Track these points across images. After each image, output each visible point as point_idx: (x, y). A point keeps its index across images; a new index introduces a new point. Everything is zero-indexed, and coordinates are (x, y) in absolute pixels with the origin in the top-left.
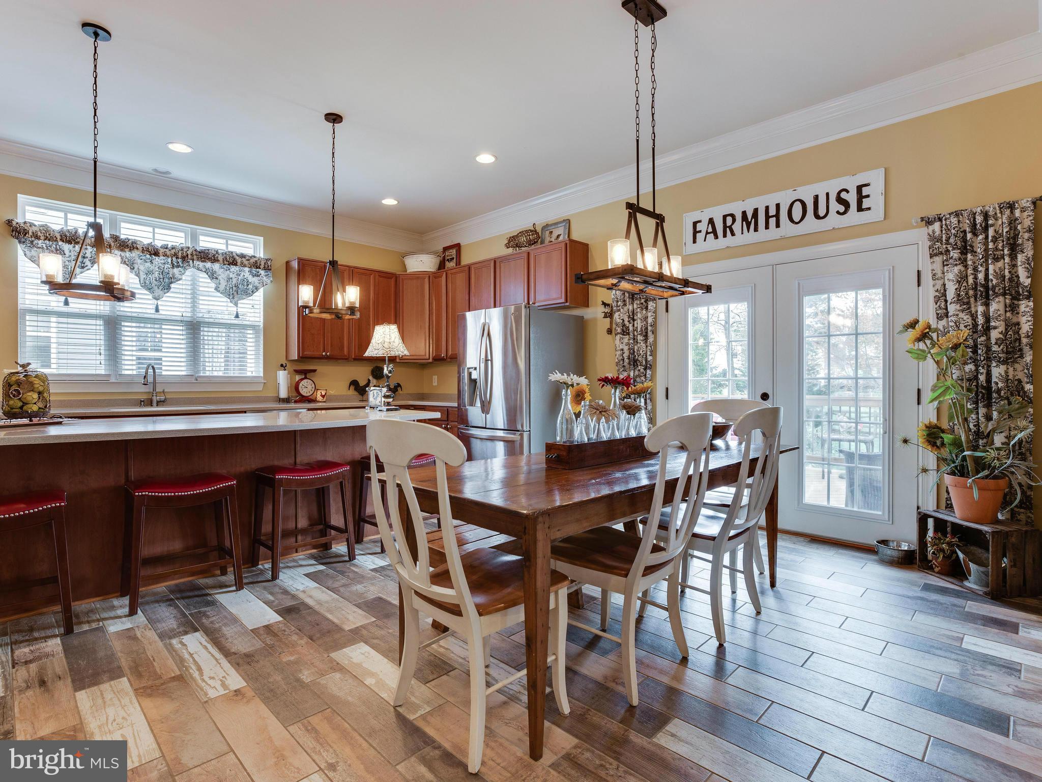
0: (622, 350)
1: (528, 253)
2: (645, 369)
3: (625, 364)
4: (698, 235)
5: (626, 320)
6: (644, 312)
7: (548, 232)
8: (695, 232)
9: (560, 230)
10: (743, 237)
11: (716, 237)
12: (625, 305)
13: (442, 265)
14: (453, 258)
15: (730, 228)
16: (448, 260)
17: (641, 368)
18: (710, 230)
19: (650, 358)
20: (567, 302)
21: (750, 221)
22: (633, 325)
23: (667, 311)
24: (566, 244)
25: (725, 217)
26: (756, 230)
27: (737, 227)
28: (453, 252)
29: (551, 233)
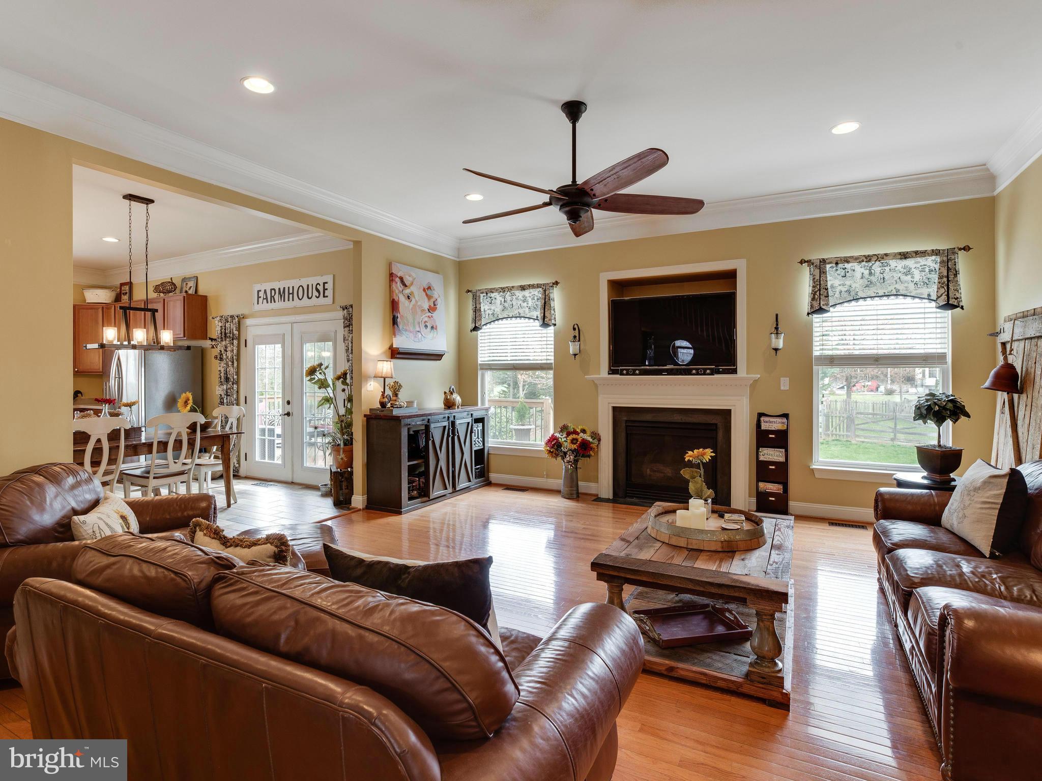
0: (220, 371)
1: (164, 299)
2: (233, 384)
3: (222, 380)
4: (260, 299)
5: (223, 351)
6: (232, 346)
7: (185, 283)
8: (259, 297)
9: (191, 284)
10: (279, 305)
11: (267, 302)
12: (222, 341)
13: (118, 299)
14: (127, 293)
15: (273, 297)
16: (123, 293)
17: (231, 383)
18: (265, 297)
19: (235, 377)
20: (185, 337)
21: (282, 293)
22: (226, 355)
23: (246, 346)
24: (184, 297)
25: (271, 290)
26: (284, 301)
27: (276, 297)
28: (127, 288)
29: (187, 284)
